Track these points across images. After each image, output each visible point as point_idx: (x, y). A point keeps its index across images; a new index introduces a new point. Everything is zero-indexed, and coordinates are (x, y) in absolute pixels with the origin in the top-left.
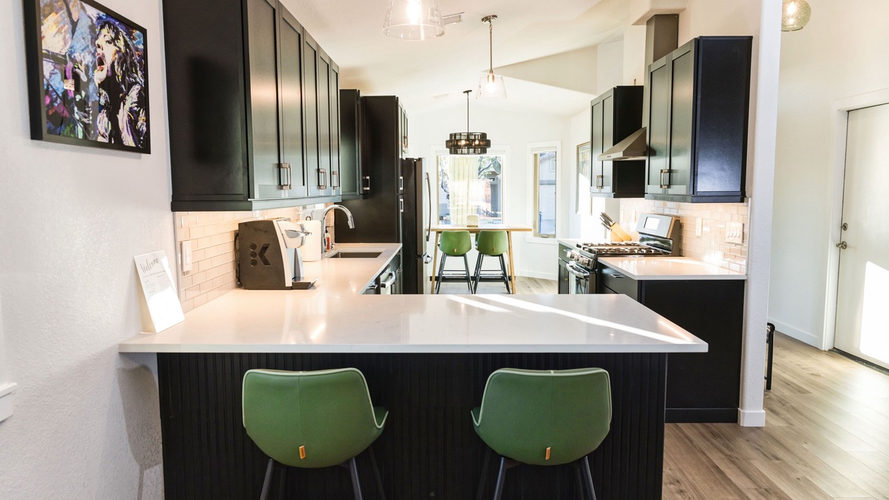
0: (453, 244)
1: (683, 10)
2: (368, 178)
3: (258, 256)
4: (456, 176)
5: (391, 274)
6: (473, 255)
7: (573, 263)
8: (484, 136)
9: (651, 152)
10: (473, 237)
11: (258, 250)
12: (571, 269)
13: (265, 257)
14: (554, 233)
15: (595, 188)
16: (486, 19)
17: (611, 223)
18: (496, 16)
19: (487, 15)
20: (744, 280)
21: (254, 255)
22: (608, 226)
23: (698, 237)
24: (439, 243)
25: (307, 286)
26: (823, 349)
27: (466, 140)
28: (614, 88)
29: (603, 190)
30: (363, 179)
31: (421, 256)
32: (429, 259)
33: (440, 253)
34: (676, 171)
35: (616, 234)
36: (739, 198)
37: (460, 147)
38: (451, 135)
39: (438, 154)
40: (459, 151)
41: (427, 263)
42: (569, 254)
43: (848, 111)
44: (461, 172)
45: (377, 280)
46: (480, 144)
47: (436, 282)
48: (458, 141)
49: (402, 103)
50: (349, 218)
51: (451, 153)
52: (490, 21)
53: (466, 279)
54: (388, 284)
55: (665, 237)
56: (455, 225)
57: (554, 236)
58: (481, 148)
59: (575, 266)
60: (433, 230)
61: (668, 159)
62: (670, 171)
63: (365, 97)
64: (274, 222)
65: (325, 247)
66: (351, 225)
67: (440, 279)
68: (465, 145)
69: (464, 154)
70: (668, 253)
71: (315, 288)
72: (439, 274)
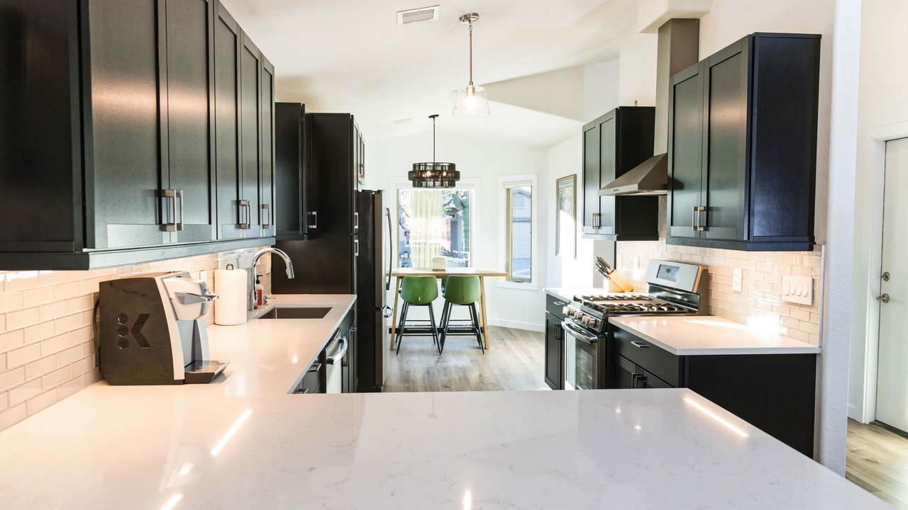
0: (416, 291)
1: (705, 13)
2: (315, 213)
3: (130, 333)
4: (418, 213)
5: (341, 341)
6: (439, 303)
7: (568, 321)
8: (452, 166)
9: (675, 185)
10: (439, 282)
11: (130, 324)
12: (567, 328)
13: (142, 336)
14: (529, 277)
15: (590, 229)
16: (466, 18)
17: (609, 270)
18: (476, 15)
19: (466, 12)
20: (815, 355)
21: (123, 330)
22: (606, 274)
23: (736, 292)
24: (400, 289)
25: (208, 378)
26: (863, 422)
27: (432, 171)
28: (617, 109)
29: (601, 231)
30: (308, 215)
31: (379, 309)
32: (389, 312)
33: (401, 302)
34: (718, 209)
35: (615, 284)
36: (807, 245)
37: (424, 179)
38: (414, 165)
39: (398, 187)
40: (424, 183)
41: (386, 316)
42: (565, 310)
43: (886, 141)
44: (424, 208)
45: (323, 354)
46: (447, 175)
47: (396, 335)
48: (422, 172)
49: (358, 123)
50: (288, 265)
51: (414, 186)
52: (470, 21)
53: (432, 331)
54: (337, 359)
55: (691, 291)
56: (416, 269)
57: (530, 280)
58: (449, 181)
59: (573, 325)
60: (394, 275)
61: (704, 194)
62: (708, 209)
63: (312, 115)
64: (158, 280)
65: (255, 302)
66: (290, 273)
67: (400, 331)
68: (431, 177)
69: (430, 187)
70: (695, 312)
71: (225, 379)
72: (400, 326)
